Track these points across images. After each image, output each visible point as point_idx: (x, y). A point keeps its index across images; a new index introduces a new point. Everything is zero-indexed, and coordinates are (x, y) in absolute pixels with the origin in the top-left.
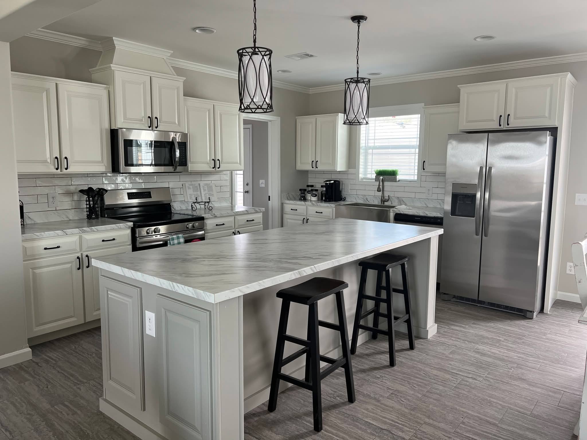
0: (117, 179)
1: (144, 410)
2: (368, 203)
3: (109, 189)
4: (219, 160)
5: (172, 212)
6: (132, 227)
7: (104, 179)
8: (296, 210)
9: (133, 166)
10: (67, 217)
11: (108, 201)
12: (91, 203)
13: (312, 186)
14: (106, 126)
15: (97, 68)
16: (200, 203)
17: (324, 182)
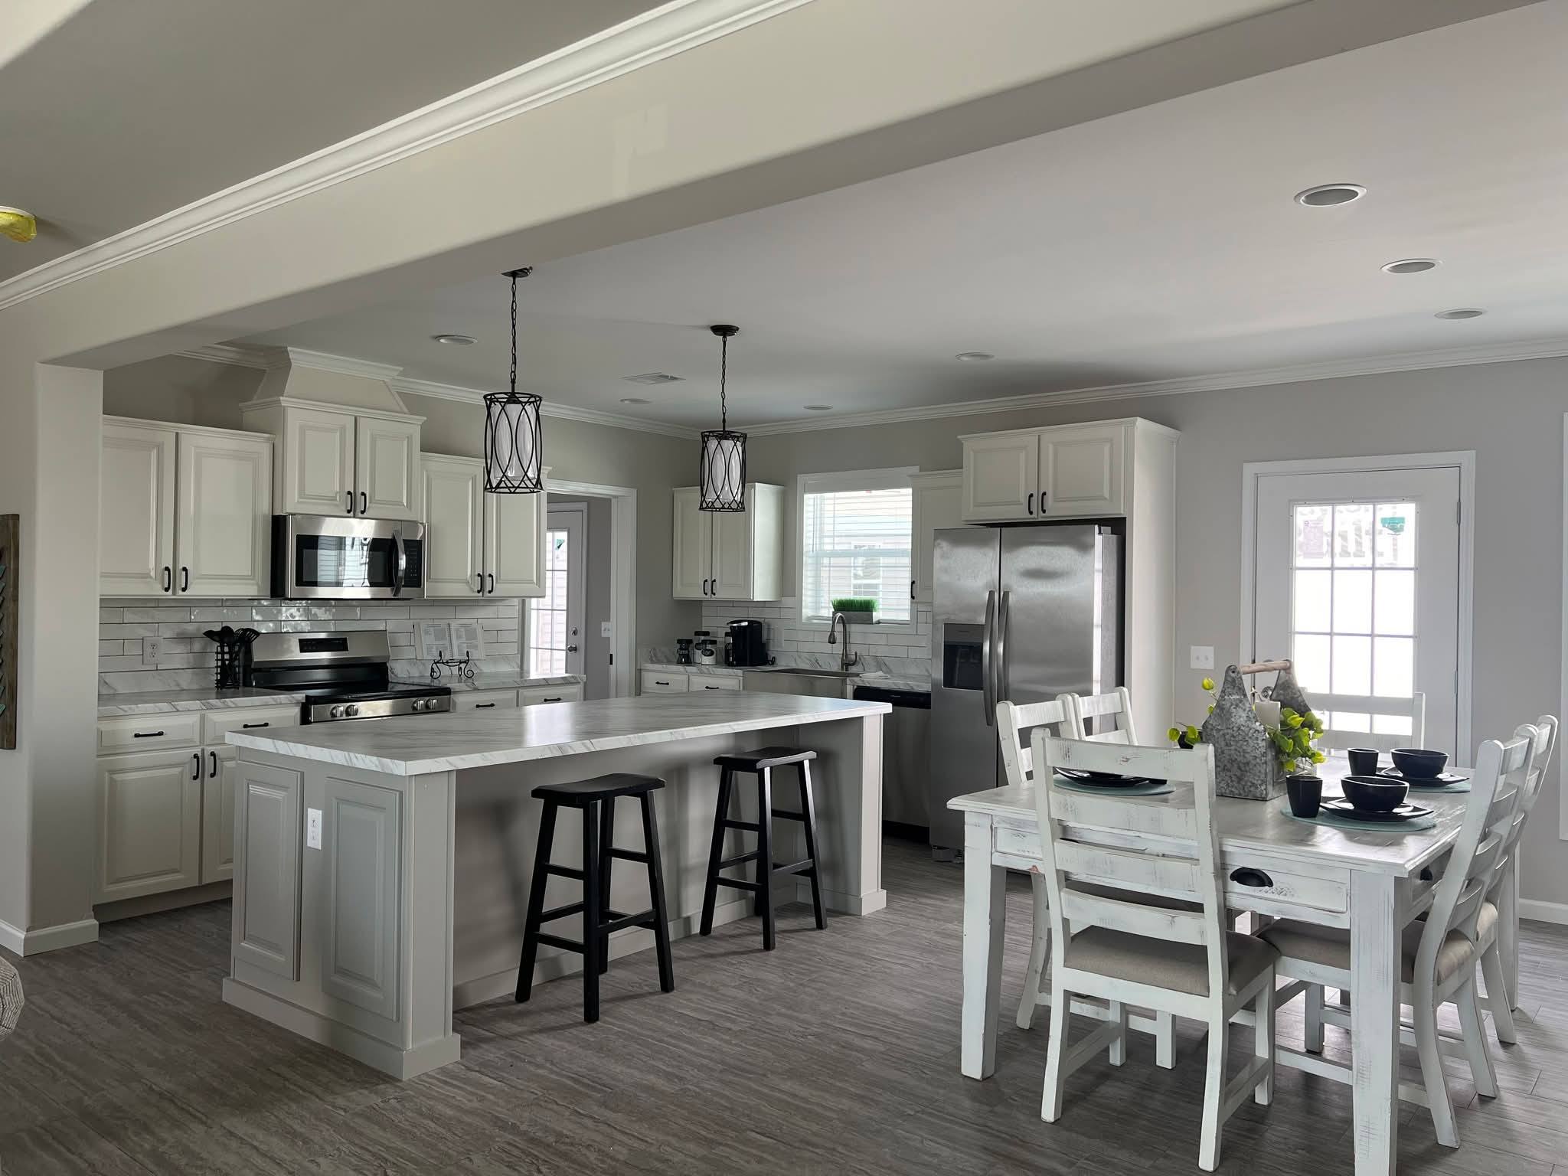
0: (280, 612)
1: (298, 979)
2: (819, 669)
3: (263, 632)
4: (492, 577)
5: (390, 680)
6: (303, 703)
7: (254, 611)
8: (668, 684)
9: (316, 586)
10: (178, 685)
11: (261, 654)
12: (227, 657)
13: (707, 634)
14: (265, 508)
15: (254, 402)
16: (450, 664)
17: (728, 624)
